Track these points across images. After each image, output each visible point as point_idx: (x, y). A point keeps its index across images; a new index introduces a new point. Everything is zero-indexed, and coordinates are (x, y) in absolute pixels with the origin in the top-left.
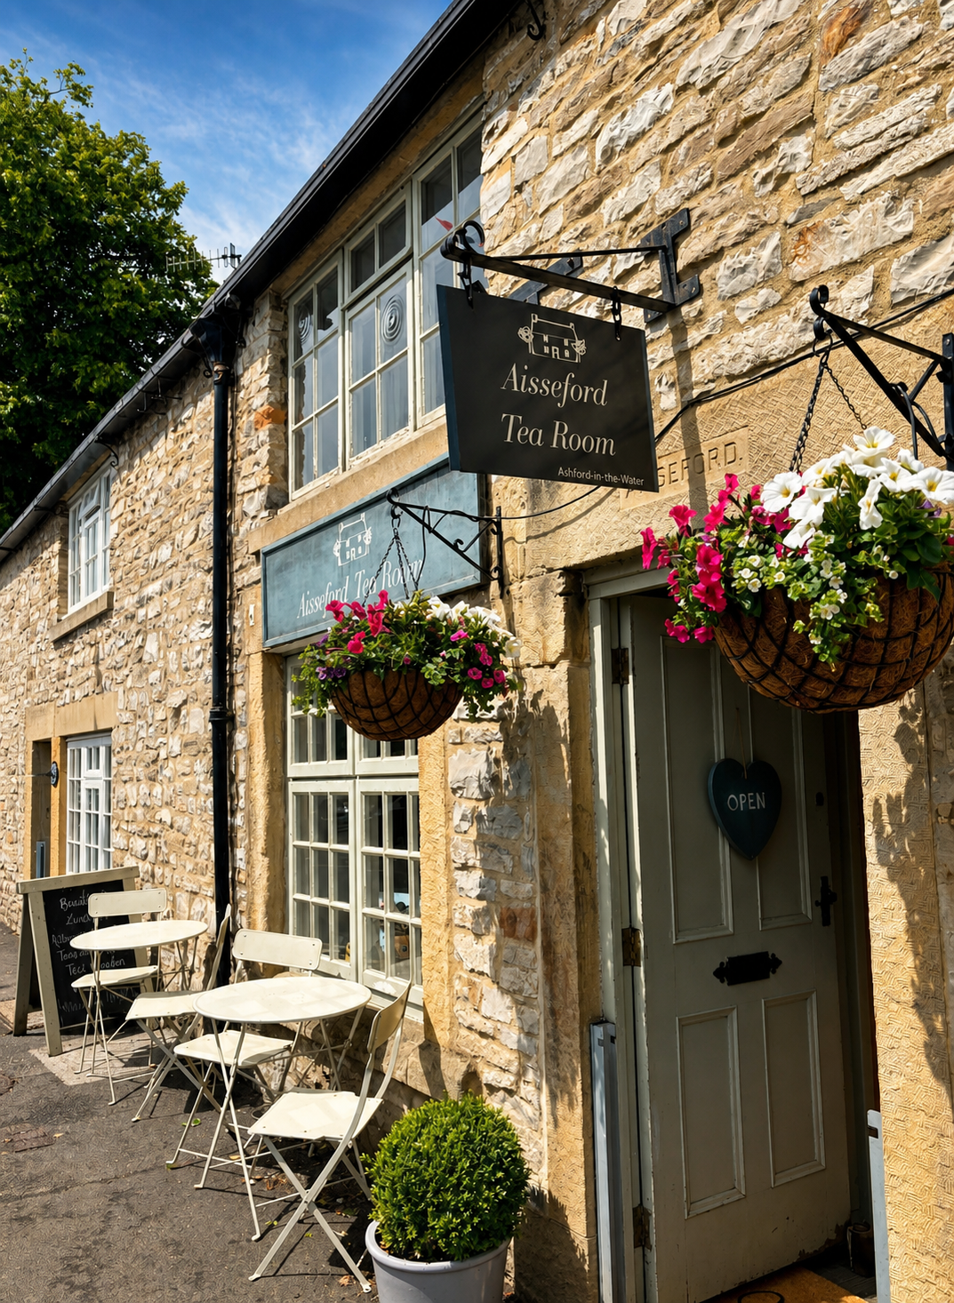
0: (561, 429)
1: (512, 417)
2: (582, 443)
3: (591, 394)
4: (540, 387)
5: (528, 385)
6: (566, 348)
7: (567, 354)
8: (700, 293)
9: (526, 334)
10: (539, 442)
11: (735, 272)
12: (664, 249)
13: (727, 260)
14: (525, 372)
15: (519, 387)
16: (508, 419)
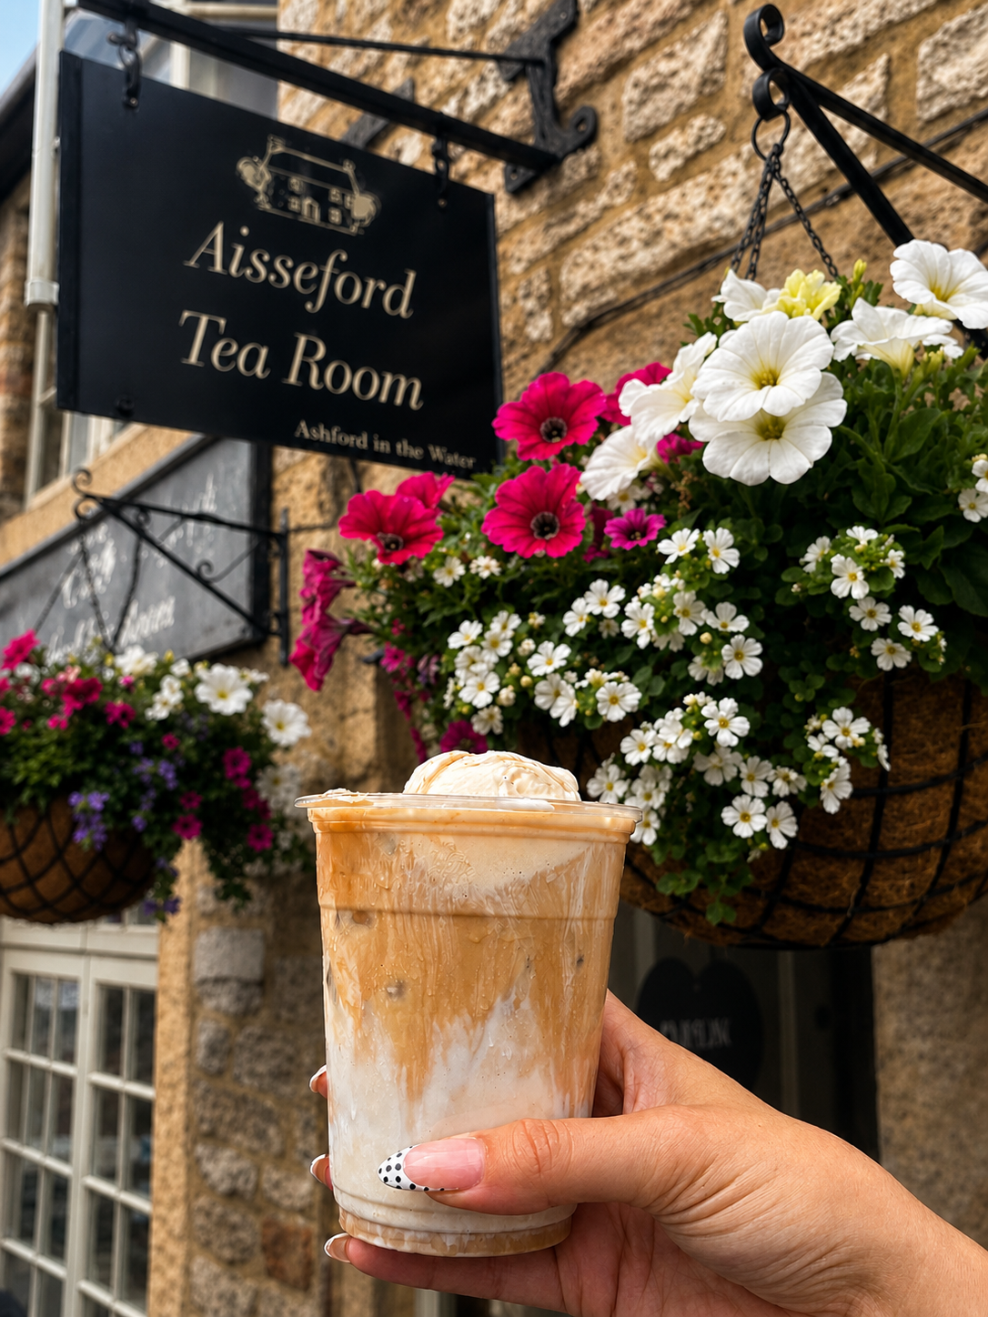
0: (310, 350)
1: (204, 320)
2: (353, 380)
3: (378, 294)
4: (270, 267)
5: (246, 262)
6: (335, 205)
7: (335, 216)
8: (590, 139)
9: (253, 173)
10: (259, 369)
11: (649, 91)
12: (538, 63)
13: (640, 73)
14: (242, 240)
15: (226, 265)
16: (194, 323)
